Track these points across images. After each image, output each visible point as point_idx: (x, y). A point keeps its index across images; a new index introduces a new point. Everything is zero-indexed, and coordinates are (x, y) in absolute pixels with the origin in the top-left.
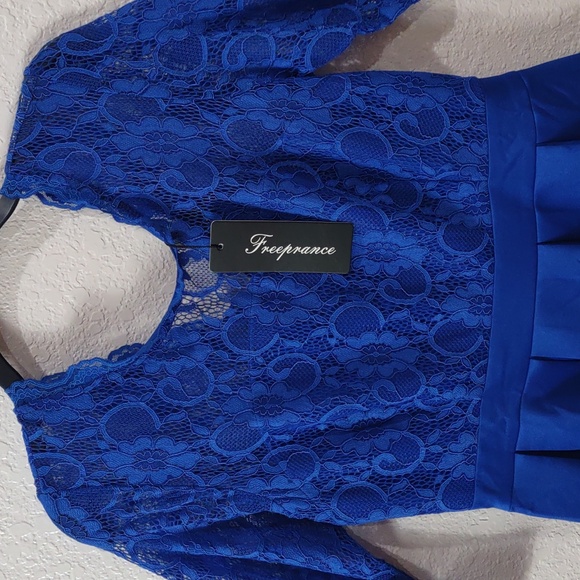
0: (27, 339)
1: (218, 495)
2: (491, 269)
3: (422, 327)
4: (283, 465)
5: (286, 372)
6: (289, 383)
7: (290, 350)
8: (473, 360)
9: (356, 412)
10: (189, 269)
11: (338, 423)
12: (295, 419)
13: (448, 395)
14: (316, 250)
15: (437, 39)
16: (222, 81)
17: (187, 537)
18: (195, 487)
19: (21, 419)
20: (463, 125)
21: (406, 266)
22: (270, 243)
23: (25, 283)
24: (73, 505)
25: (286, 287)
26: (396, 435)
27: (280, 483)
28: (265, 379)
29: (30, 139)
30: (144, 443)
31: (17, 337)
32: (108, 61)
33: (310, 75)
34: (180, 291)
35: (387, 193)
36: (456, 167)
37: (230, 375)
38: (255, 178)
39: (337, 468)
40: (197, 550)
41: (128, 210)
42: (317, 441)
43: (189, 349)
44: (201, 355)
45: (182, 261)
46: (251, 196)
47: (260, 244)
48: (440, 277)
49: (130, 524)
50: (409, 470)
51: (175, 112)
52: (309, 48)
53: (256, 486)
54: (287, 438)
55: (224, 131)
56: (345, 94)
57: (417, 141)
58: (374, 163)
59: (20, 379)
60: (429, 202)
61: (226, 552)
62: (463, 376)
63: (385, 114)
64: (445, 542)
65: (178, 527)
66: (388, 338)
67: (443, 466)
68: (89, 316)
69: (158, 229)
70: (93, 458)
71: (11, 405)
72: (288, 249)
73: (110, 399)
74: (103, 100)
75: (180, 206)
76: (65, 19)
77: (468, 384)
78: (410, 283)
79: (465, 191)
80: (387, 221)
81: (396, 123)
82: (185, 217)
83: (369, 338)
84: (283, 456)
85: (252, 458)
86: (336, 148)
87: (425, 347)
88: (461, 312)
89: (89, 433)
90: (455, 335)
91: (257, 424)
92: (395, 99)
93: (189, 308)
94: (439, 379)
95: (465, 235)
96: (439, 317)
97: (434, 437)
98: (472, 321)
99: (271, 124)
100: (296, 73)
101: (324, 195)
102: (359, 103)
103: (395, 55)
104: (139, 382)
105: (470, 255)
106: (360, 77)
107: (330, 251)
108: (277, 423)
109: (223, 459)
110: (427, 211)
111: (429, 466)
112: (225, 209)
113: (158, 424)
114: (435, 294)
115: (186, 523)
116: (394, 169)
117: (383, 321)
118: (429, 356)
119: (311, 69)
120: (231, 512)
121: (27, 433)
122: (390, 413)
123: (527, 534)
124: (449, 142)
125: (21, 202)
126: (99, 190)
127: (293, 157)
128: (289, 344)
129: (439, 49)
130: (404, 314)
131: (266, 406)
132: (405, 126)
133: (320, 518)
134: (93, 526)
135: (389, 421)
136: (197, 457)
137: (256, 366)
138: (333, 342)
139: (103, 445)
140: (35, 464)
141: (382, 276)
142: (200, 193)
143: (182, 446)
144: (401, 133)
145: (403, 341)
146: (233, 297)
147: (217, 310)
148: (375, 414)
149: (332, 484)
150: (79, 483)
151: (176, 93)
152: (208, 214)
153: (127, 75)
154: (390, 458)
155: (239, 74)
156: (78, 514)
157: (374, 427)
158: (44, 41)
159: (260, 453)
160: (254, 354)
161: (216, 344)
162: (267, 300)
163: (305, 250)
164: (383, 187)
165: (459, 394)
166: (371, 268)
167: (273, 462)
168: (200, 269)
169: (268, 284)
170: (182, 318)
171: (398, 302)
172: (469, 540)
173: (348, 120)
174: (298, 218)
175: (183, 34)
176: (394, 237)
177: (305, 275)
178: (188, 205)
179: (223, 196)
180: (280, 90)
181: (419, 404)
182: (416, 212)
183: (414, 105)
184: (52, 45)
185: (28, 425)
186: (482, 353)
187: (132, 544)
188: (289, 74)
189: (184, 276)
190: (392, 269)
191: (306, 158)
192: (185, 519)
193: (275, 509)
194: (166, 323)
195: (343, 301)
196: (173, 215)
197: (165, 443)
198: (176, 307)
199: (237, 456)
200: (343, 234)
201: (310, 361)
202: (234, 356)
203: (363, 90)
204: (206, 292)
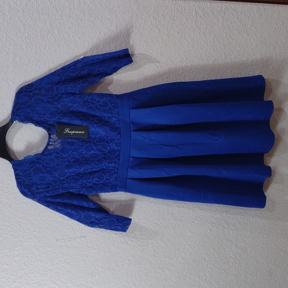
0: (15, 152)
1: (57, 187)
2: (120, 137)
3: (105, 150)
4: (73, 181)
5: (73, 160)
6: (74, 162)
7: (74, 155)
8: (116, 157)
9: (88, 168)
10: (51, 137)
11: (86, 171)
12: (75, 170)
13: (110, 165)
14: (80, 132)
15: (109, 85)
16: (59, 95)
17: (50, 197)
18: (52, 185)
19: (13, 169)
20: (113, 105)
21: (101, 136)
22: (69, 131)
23: (15, 139)
24: (25, 188)
25: (73, 141)
26: (99, 174)
27: (72, 185)
28: (68, 161)
29: (16, 108)
30: (41, 175)
31: (13, 152)
32: (34, 91)
33: (79, 94)
34: (49, 141)
35: (96, 120)
36: (111, 114)
37: (61, 160)
38: (66, 116)
39: (85, 181)
40: (53, 200)
41: (38, 123)
42: (81, 175)
43: (51, 154)
44: (54, 155)
45: (50, 135)
46: (65, 120)
47: (67, 131)
48: (109, 139)
49: (38, 193)
50: (102, 182)
51: (48, 102)
52: (78, 88)
53: (66, 185)
54: (74, 174)
55: (59, 106)
56: (86, 98)
57: (102, 108)
58: (94, 113)
59: (13, 160)
60: (106, 122)
61: (59, 200)
62: (114, 161)
63: (96, 102)
64: (112, 202)
65: (49, 194)
66: (97, 152)
67: (109, 181)
68: (29, 147)
69: (45, 128)
70: (29, 178)
71: (11, 165)
72: (74, 132)
73: (33, 165)
74: (32, 100)
75: (49, 123)
76: (25, 82)
77: (115, 162)
78: (102, 140)
79: (114, 119)
80: (96, 126)
81: (98, 104)
82: (50, 125)
83: (92, 152)
84: (72, 179)
85: (65, 179)
86: (84, 110)
87: (105, 154)
88: (114, 146)
89: (28, 172)
90: (112, 152)
91: (67, 171)
92: (97, 99)
93: (51, 145)
94: (108, 161)
95: (114, 129)
96: (108, 147)
97: (107, 175)
98: (116, 148)
99: (70, 105)
100: (76, 94)
101: (81, 120)
102: (89, 100)
103: (99, 90)
104: (40, 161)
105: (115, 133)
106: (90, 94)
107: (83, 132)
108: (71, 171)
109: (59, 179)
110: (106, 124)
111: (106, 181)
112: (60, 123)
113: (44, 171)
114: (107, 142)
115: (51, 194)
116: (98, 114)
117: (95, 148)
118: (106, 156)
119: (78, 93)
120: (61, 191)
121: (15, 171)
122: (98, 169)
123: (133, 200)
124: (110, 108)
125: (14, 122)
126: (31, 119)
127: (75, 112)
128: (74, 153)
129: (110, 88)
130: (100, 146)
131: (68, 167)
132: (100, 105)
133: (81, 193)
134: (29, 193)
135: (97, 171)
136: (52, 178)
137: (66, 158)
138: (84, 153)
139: (31, 175)
140: (17, 179)
141: (95, 138)
142: (54, 120)
143: (50, 176)
144: (99, 106)
145: (101, 153)
146: (62, 143)
147: (58, 146)
148: (94, 170)
149: (84, 185)
150: (26, 183)
151: (48, 98)
152: (56, 124)
153: (38, 94)
154: (97, 179)
155: (63, 94)
156: (26, 191)
157: (94, 172)
158: (20, 87)
159: (67, 178)
160: (66, 155)
161: (57, 153)
162: (69, 143)
163: (77, 132)
164: (96, 118)
165: (113, 165)
166: (93, 137)
167: (70, 180)
168: (54, 136)
169: (69, 140)
170: (50, 147)
171: (99, 144)
172: (119, 201)
173: (87, 104)
174: (76, 125)
175: (50, 86)
176: (98, 130)
177: (77, 138)
178: (51, 122)
179: (59, 120)
180: (72, 97)
181: (104, 167)
182: (103, 124)
183: (102, 100)
184: (22, 88)
185: (15, 170)
186: (119, 156)
187: (38, 198)
188: (74, 94)
189: (50, 138)
190: (98, 137)
191: (78, 112)
192: (50, 192)
193: (71, 191)
194: (46, 148)
195: (86, 143)
196: (48, 124)
197: (45, 175)
198: (48, 144)
199: (62, 178)
200: (86, 129)
201: (79, 157)
202: (61, 156)
203: (90, 97)
204: (55, 142)
